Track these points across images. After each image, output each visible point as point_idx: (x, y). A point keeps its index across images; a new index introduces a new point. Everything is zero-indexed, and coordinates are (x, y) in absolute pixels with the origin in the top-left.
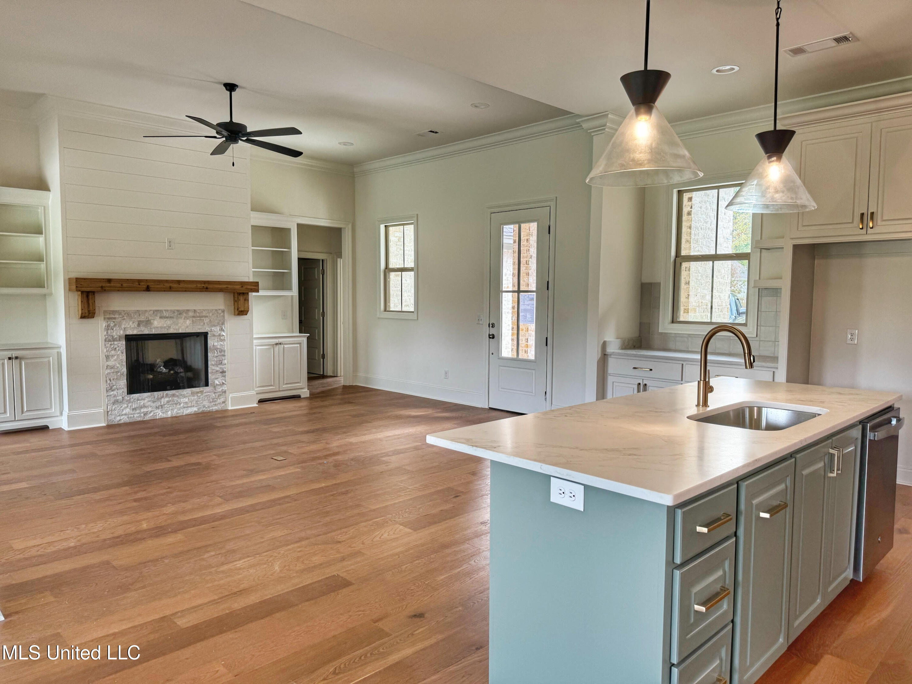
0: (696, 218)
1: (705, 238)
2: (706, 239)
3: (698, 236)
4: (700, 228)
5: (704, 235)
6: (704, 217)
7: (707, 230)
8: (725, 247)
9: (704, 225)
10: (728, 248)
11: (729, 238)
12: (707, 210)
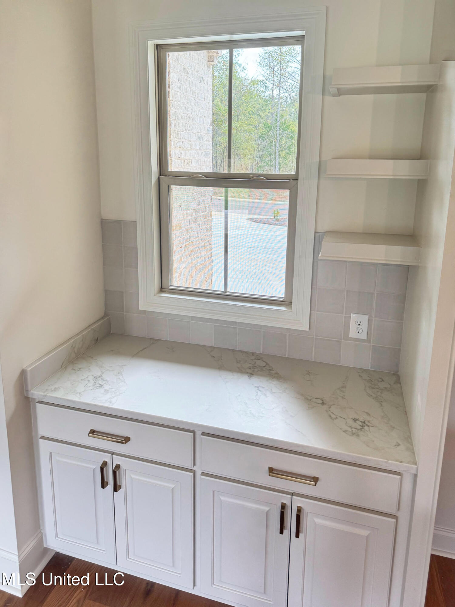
0: (175, 103)
1: (186, 130)
2: (188, 131)
3: (179, 127)
4: (180, 116)
5: (185, 126)
6: (184, 101)
7: (188, 119)
8: (207, 141)
9: (185, 112)
10: (209, 141)
11: (209, 129)
12: (186, 92)
